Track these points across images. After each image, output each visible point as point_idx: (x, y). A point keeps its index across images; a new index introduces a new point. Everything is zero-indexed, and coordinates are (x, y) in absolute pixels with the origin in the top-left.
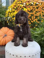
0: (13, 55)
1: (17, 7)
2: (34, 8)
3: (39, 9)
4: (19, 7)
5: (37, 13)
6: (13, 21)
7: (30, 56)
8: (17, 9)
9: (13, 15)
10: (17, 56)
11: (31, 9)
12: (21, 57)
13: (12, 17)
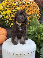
0: (13, 54)
1: (9, 6)
2: (26, 7)
3: (30, 8)
4: (12, 6)
5: (29, 12)
7: (29, 53)
8: (10, 7)
9: (5, 14)
12: (21, 55)
13: (4, 15)
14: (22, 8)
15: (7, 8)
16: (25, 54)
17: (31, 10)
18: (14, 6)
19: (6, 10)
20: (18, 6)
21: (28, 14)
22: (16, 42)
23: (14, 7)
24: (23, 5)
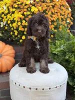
0: (30, 89)
1: (18, 5)
2: (49, 6)
3: (55, 8)
4: (23, 5)
5: (54, 16)
6: (12, 29)
7: (56, 87)
8: (19, 8)
9: (12, 19)
10: (37, 89)
11: (44, 9)
12: (43, 89)
13: (9, 22)
14: (40, 8)
15: (14, 10)
16: (50, 89)
17: (56, 11)
18: (26, 5)
19: (13, 13)
20: (34, 5)
21: (52, 19)
22: (32, 68)
23: (26, 7)
24: (43, 4)
